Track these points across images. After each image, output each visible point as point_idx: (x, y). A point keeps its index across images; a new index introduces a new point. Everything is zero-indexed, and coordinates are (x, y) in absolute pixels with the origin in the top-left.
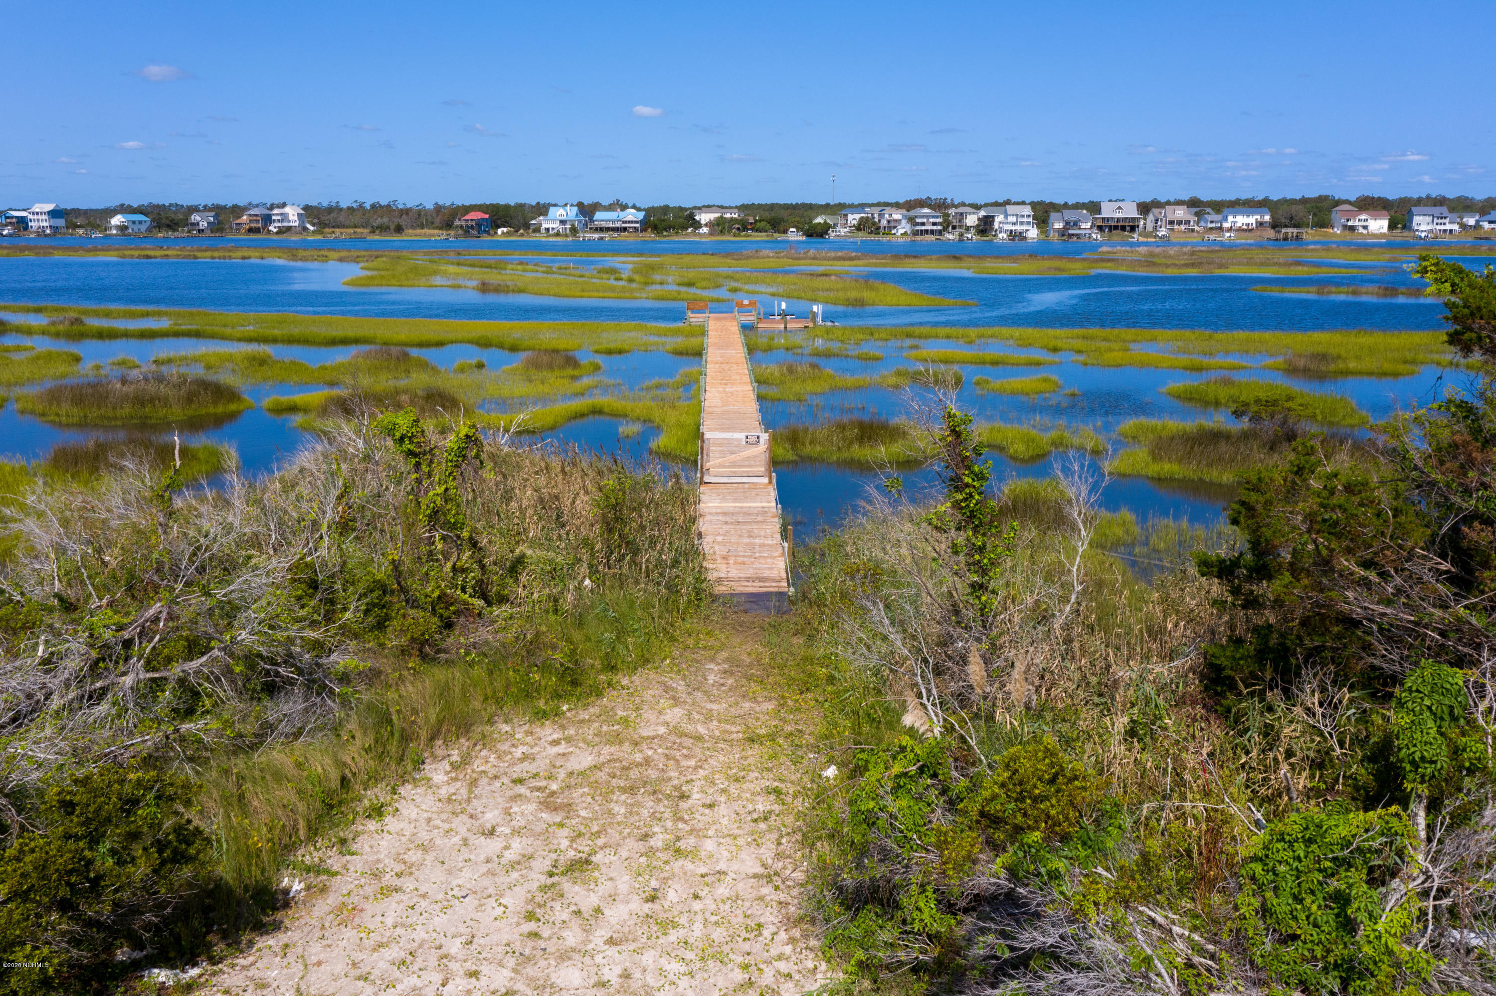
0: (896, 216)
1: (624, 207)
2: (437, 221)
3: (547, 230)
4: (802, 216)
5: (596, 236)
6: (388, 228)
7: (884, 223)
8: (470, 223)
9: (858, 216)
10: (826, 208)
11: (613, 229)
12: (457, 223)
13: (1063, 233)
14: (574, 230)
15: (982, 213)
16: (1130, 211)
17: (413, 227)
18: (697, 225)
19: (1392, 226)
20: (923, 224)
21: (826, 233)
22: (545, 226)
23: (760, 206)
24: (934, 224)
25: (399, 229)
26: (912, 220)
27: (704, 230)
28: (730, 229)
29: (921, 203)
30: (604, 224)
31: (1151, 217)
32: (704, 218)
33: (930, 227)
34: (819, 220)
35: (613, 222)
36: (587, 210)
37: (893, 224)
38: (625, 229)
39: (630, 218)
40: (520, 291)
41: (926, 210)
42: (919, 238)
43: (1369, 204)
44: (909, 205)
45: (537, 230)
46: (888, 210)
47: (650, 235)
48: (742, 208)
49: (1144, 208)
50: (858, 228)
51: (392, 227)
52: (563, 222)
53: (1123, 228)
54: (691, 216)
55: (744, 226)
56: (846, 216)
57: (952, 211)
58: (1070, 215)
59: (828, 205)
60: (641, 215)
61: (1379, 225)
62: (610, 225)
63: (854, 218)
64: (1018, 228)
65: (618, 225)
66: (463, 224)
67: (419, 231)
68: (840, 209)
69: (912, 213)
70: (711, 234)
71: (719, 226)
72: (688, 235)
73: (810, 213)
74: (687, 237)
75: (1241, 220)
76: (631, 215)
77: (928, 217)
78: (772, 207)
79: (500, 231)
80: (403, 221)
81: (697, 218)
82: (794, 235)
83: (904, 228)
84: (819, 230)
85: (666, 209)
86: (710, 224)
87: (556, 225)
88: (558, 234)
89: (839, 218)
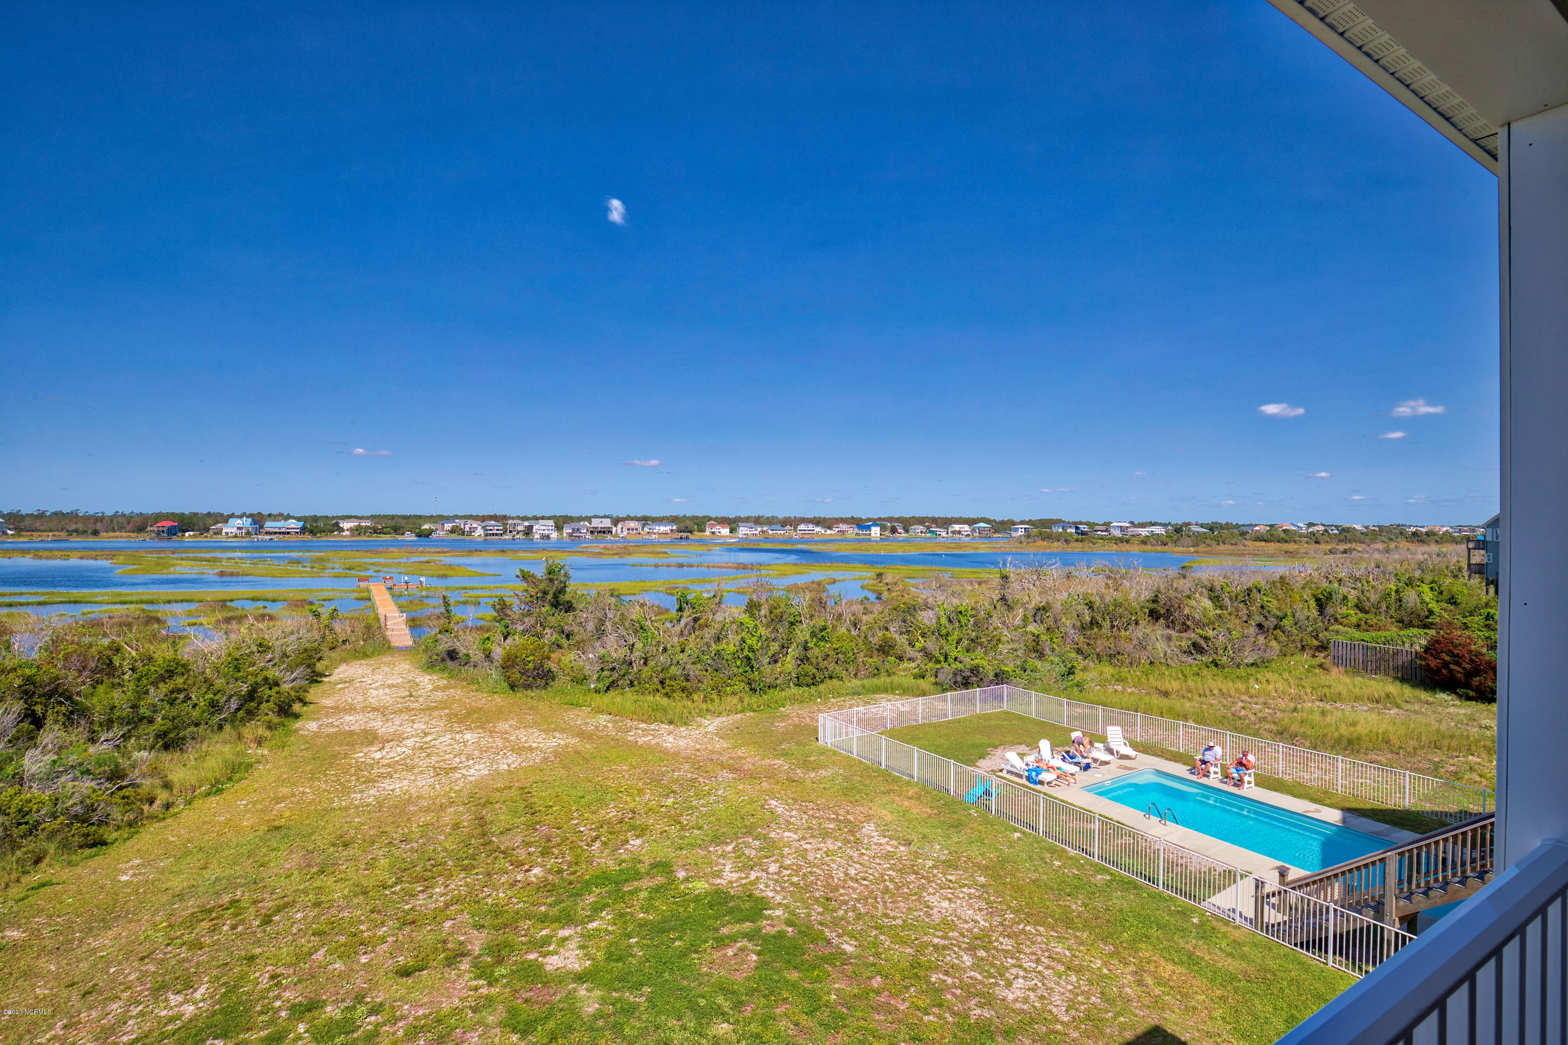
0: (474, 525)
1: (286, 518)
2: (129, 527)
3: (227, 533)
4: (414, 524)
5: (268, 537)
6: (86, 532)
7: (467, 529)
8: (161, 529)
9: (451, 525)
10: (431, 519)
11: (280, 533)
12: (149, 529)
13: (570, 535)
14: (249, 534)
15: (527, 524)
16: (607, 523)
17: (107, 531)
18: (342, 530)
19: (731, 532)
20: (491, 530)
21: (430, 534)
22: (225, 530)
23: (385, 516)
24: (498, 530)
25: (96, 533)
26: (484, 528)
27: (347, 533)
28: (365, 532)
29: (491, 518)
30: (272, 530)
31: (620, 526)
32: (346, 525)
33: (495, 532)
34: (426, 527)
35: (279, 528)
36: (258, 520)
37: (472, 530)
38: (288, 533)
39: (293, 526)
41: (493, 522)
42: (489, 538)
43: (723, 521)
44: (483, 519)
45: (219, 532)
46: (470, 521)
47: (307, 537)
48: (372, 517)
49: (616, 521)
50: (452, 531)
51: (89, 532)
52: (239, 528)
53: (604, 532)
54: (337, 524)
55: (376, 531)
56: (443, 524)
57: (510, 522)
58: (575, 525)
59: (432, 516)
60: (301, 524)
61: (725, 531)
62: (277, 530)
63: (448, 526)
64: (546, 532)
65: (283, 530)
66: (156, 529)
67: (112, 534)
68: (439, 520)
69: (484, 524)
70: (352, 536)
71: (358, 531)
72: (335, 536)
73: (419, 521)
74: (334, 537)
75: (663, 529)
76: (293, 524)
77: (494, 526)
78: (393, 517)
79: (187, 534)
80: (99, 526)
81: (341, 525)
82: (409, 537)
83: (480, 532)
84: (426, 533)
85: (315, 519)
86: (350, 530)
87: (234, 530)
88: (236, 536)
89: (439, 526)
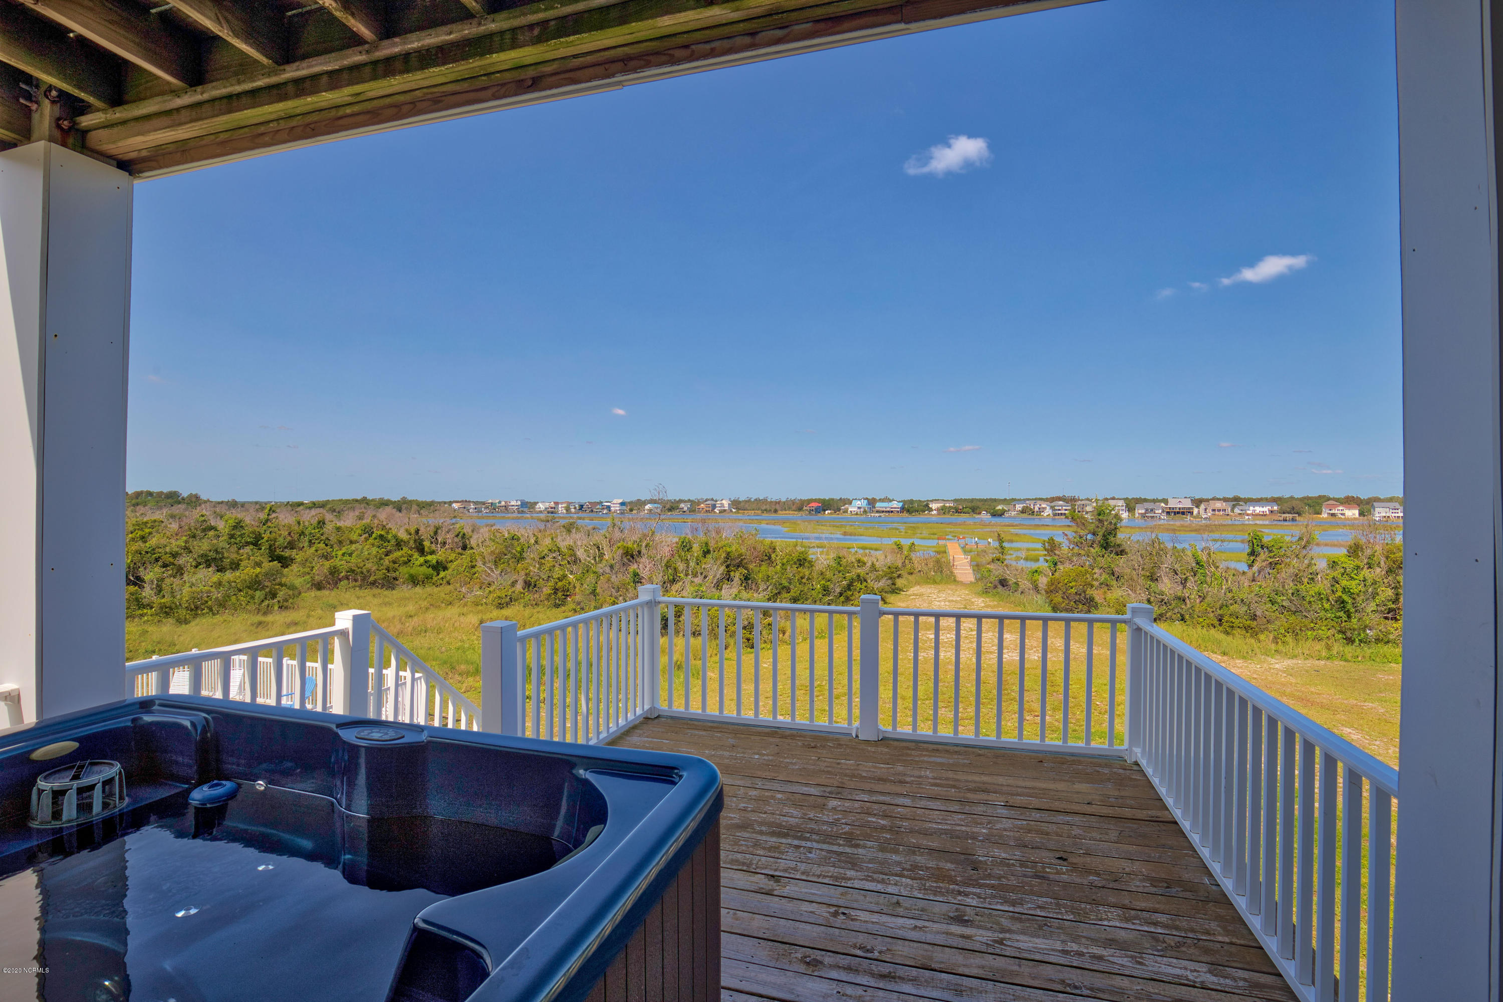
0: (1043, 506)
1: (891, 501)
2: (794, 507)
3: (851, 512)
4: (990, 505)
5: (877, 515)
6: (770, 510)
7: (1036, 509)
8: (811, 508)
9: (1021, 506)
10: (1004, 501)
11: (886, 512)
12: (805, 508)
13: (1143, 516)
14: (865, 512)
16: (1187, 504)
17: (782, 510)
18: (930, 510)
19: (1360, 514)
20: (1059, 510)
21: (1003, 514)
22: (850, 509)
23: (965, 500)
24: (1066, 510)
25: (776, 511)
26: (1052, 508)
27: (935, 512)
28: (949, 512)
29: (1059, 499)
30: (881, 509)
31: (1202, 507)
32: (934, 506)
33: (1063, 512)
34: (1000, 507)
35: (886, 508)
36: (872, 502)
37: (1042, 510)
38: (892, 512)
39: (895, 506)
40: (861, 535)
41: (1061, 502)
42: (1057, 517)
43: (1349, 501)
44: (1052, 500)
45: (846, 511)
46: (1039, 502)
47: (905, 514)
48: (955, 501)
49: (1198, 502)
50: (1023, 511)
52: (859, 508)
53: (1183, 513)
54: (927, 505)
55: (958, 511)
56: (1015, 505)
57: (1078, 503)
58: (1150, 506)
59: (1005, 499)
60: (900, 505)
61: (1352, 513)
62: (884, 510)
63: (1019, 507)
65: (888, 509)
66: (808, 508)
67: (784, 512)
68: (1013, 501)
69: (1053, 504)
70: (939, 514)
71: (943, 511)
73: (994, 504)
75: (1258, 509)
76: (895, 504)
77: (1062, 506)
78: (972, 500)
79: (826, 512)
80: (778, 507)
81: (930, 506)
82: (985, 516)
83: (1048, 512)
84: (999, 513)
85: (912, 501)
86: (938, 510)
87: (855, 509)
88: (857, 514)
89: (1011, 507)
